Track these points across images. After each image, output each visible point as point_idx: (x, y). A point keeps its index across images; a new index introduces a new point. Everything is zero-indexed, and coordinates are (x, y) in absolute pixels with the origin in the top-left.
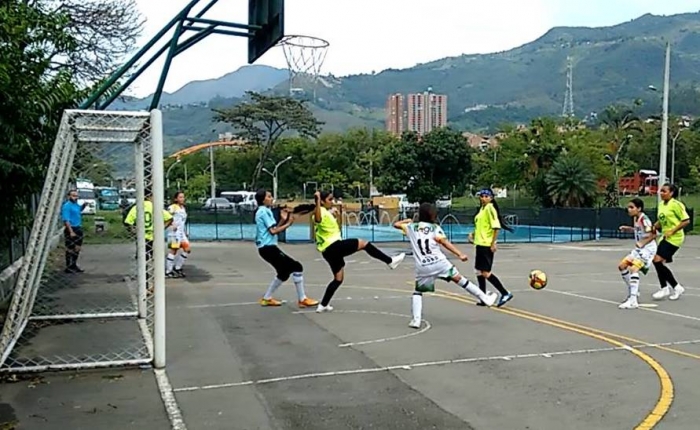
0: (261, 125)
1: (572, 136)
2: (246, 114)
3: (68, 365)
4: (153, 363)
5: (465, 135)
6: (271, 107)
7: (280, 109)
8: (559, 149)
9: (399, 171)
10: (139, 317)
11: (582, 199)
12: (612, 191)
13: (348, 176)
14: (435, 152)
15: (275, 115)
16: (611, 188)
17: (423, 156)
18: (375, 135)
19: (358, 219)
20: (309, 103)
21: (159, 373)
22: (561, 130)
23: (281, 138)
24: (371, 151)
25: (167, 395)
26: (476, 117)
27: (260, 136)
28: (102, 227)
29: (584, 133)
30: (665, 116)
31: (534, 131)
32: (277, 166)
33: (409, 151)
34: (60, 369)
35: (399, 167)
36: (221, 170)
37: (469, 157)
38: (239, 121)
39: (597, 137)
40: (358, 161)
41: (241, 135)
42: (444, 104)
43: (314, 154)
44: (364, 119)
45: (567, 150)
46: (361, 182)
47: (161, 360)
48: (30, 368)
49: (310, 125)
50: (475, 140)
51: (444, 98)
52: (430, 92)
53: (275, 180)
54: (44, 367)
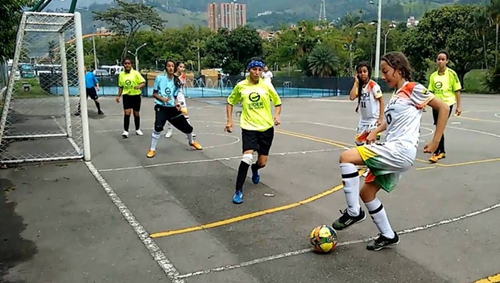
0: (125, 22)
1: (324, 32)
2: (115, 15)
3: (36, 159)
4: (83, 158)
5: (258, 31)
6: (132, 11)
7: (137, 12)
8: (316, 40)
9: (217, 53)
10: (68, 136)
11: (330, 72)
12: (348, 67)
13: (184, 57)
14: (239, 41)
15: (134, 16)
16: (348, 66)
17: (231, 44)
18: (200, 30)
19: (192, 83)
20: (155, 8)
21: (89, 164)
22: (317, 28)
23: (138, 31)
24: (198, 40)
25: (96, 173)
26: (265, 19)
27: (124, 30)
28: (28, 87)
29: (331, 30)
30: (379, 21)
31: (301, 29)
32: (137, 50)
33: (223, 41)
34: (31, 162)
35: (217, 51)
36: (100, 52)
37: (261, 45)
38: (111, 20)
39: (339, 34)
40: (190, 47)
41: (113, 29)
42: (244, 11)
43: (161, 42)
44: (192, 19)
45: (321, 41)
46: (192, 60)
47: (88, 156)
48: (14, 161)
49: (156, 23)
50: (265, 35)
51: (244, 6)
52: (235, 2)
53: (136, 58)
54: (22, 161)
